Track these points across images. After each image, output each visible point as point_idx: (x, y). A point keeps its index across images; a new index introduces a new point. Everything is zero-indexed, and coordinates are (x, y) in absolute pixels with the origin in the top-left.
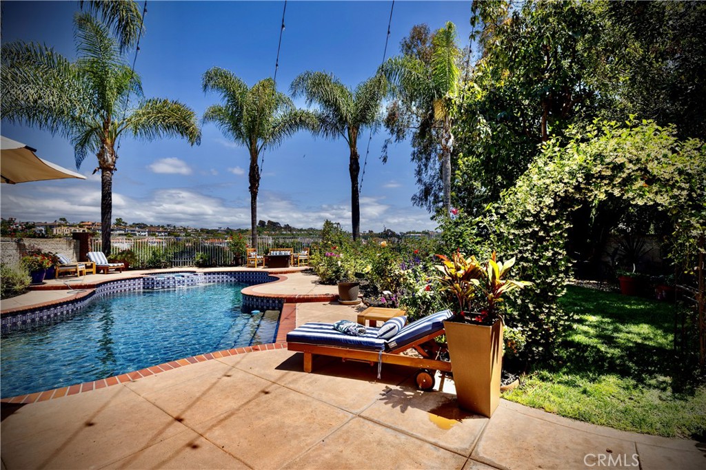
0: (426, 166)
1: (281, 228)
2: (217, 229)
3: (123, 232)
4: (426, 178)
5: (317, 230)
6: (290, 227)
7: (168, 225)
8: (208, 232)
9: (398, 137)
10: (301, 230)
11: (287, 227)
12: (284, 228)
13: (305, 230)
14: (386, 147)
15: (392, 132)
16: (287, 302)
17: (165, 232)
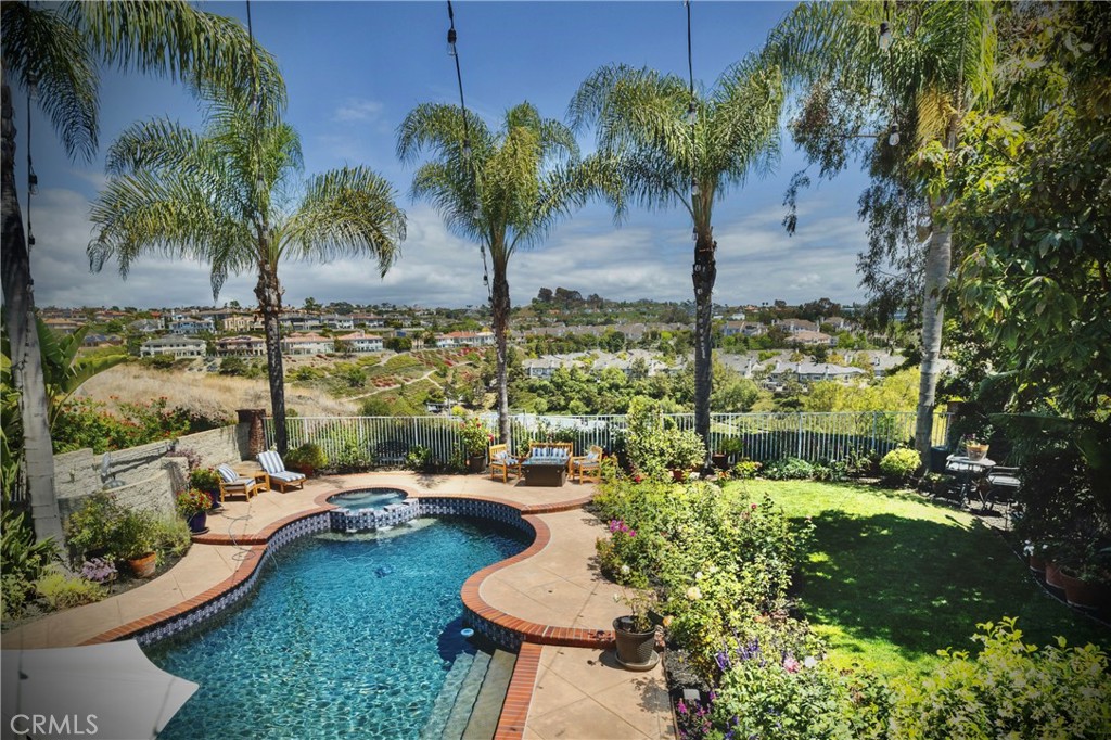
0: (891, 238)
1: (583, 302)
2: (465, 308)
3: (316, 323)
4: (888, 271)
5: (657, 304)
6: (601, 300)
7: (384, 305)
8: (449, 315)
9: (828, 164)
10: (623, 305)
11: (595, 300)
12: (588, 302)
13: (631, 305)
14: (793, 192)
15: (813, 150)
16: (527, 641)
17: (379, 320)
